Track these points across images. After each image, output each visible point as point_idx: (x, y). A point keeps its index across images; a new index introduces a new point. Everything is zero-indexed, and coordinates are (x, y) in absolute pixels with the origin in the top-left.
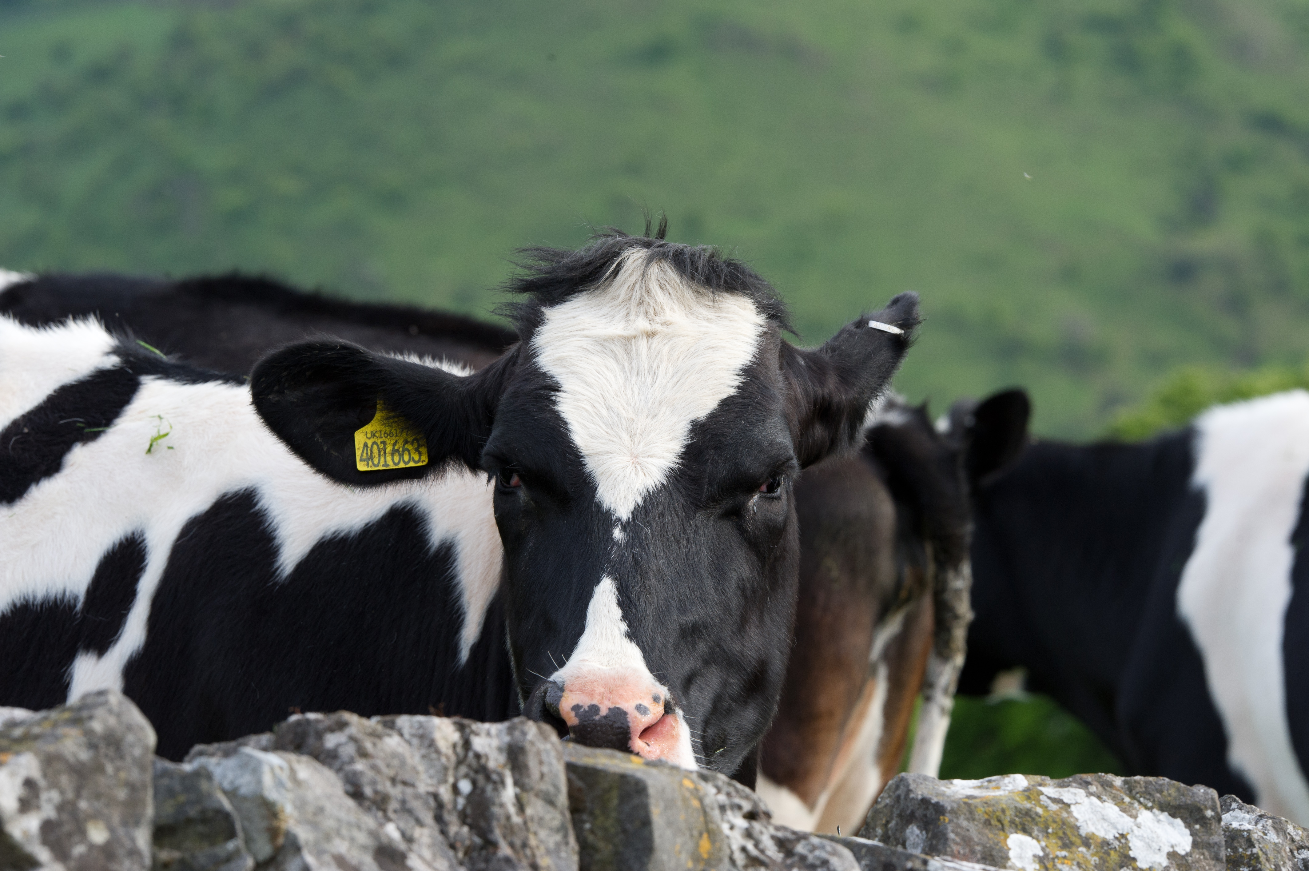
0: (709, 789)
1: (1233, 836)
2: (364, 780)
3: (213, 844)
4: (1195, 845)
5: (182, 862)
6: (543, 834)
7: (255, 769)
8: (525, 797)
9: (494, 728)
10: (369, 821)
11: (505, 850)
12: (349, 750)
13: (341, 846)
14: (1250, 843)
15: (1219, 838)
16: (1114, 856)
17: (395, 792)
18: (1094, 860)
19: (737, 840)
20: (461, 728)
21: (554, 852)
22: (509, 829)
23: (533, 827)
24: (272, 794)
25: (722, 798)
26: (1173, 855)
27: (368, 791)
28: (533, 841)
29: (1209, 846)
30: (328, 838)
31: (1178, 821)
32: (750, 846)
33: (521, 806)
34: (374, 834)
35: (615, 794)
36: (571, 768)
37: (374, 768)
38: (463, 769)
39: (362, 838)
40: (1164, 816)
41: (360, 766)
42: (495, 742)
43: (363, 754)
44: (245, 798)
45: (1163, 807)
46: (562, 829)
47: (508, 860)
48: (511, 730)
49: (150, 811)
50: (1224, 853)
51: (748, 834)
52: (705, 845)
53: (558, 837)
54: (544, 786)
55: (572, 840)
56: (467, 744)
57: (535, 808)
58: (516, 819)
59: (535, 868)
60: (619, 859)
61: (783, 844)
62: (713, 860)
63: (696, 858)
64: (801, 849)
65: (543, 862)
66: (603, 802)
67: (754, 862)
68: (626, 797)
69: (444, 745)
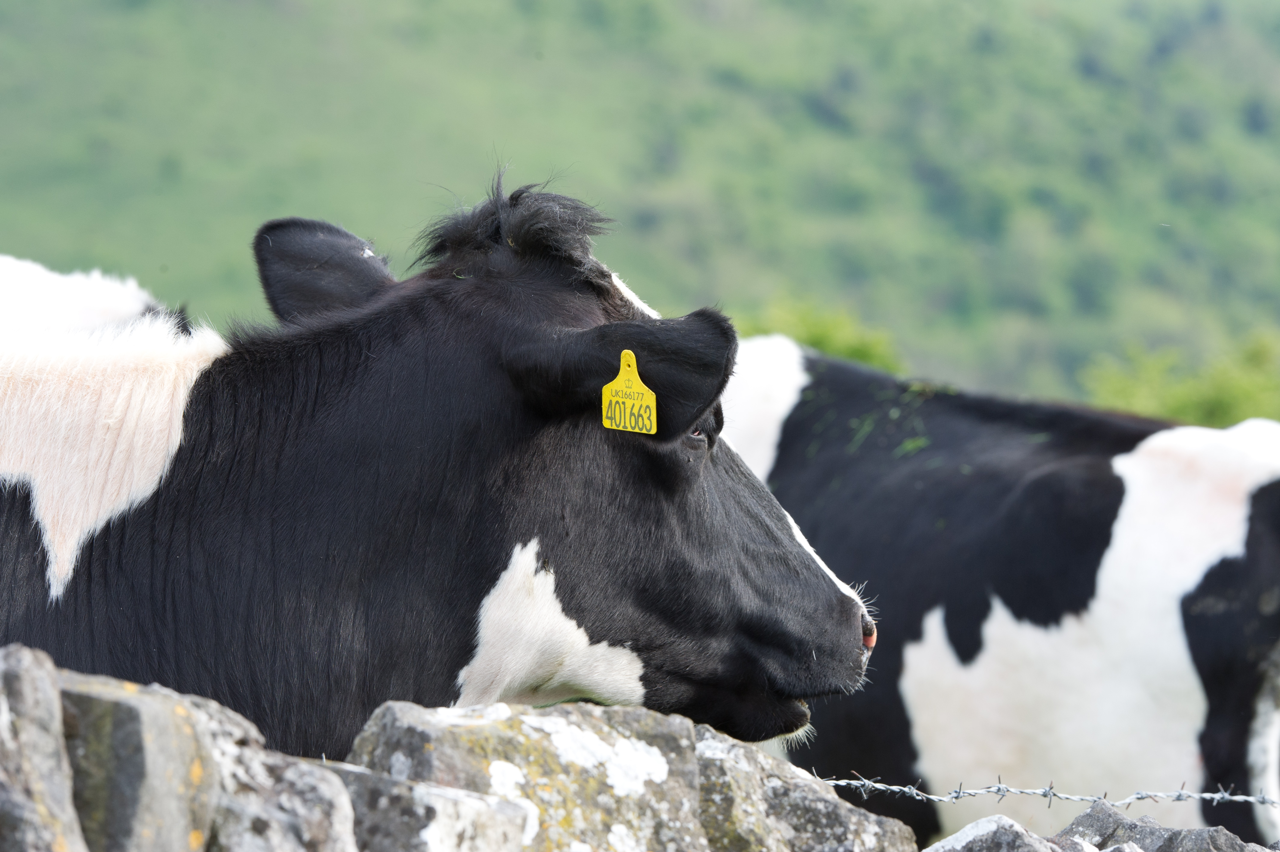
0: (201, 717)
4: (671, 773)
6: (37, 759)
8: (20, 722)
14: (722, 771)
15: (693, 766)
16: (593, 784)
18: (574, 787)
19: (227, 767)
21: (48, 777)
22: (4, 755)
23: (27, 752)
25: (214, 726)
26: (649, 783)
28: (26, 766)
29: (683, 774)
31: (655, 751)
32: (241, 772)
33: (15, 732)
35: (109, 720)
36: (66, 695)
40: (642, 745)
45: (640, 736)
46: (56, 755)
48: (6, 657)
50: (698, 781)
51: (239, 761)
52: (196, 771)
53: (51, 763)
54: (40, 713)
55: (66, 765)
57: (29, 734)
58: (11, 745)
59: (28, 792)
60: (111, 784)
61: (272, 771)
62: (203, 786)
63: (188, 783)
64: (290, 775)
65: (37, 786)
66: (96, 729)
67: (245, 788)
68: (119, 724)
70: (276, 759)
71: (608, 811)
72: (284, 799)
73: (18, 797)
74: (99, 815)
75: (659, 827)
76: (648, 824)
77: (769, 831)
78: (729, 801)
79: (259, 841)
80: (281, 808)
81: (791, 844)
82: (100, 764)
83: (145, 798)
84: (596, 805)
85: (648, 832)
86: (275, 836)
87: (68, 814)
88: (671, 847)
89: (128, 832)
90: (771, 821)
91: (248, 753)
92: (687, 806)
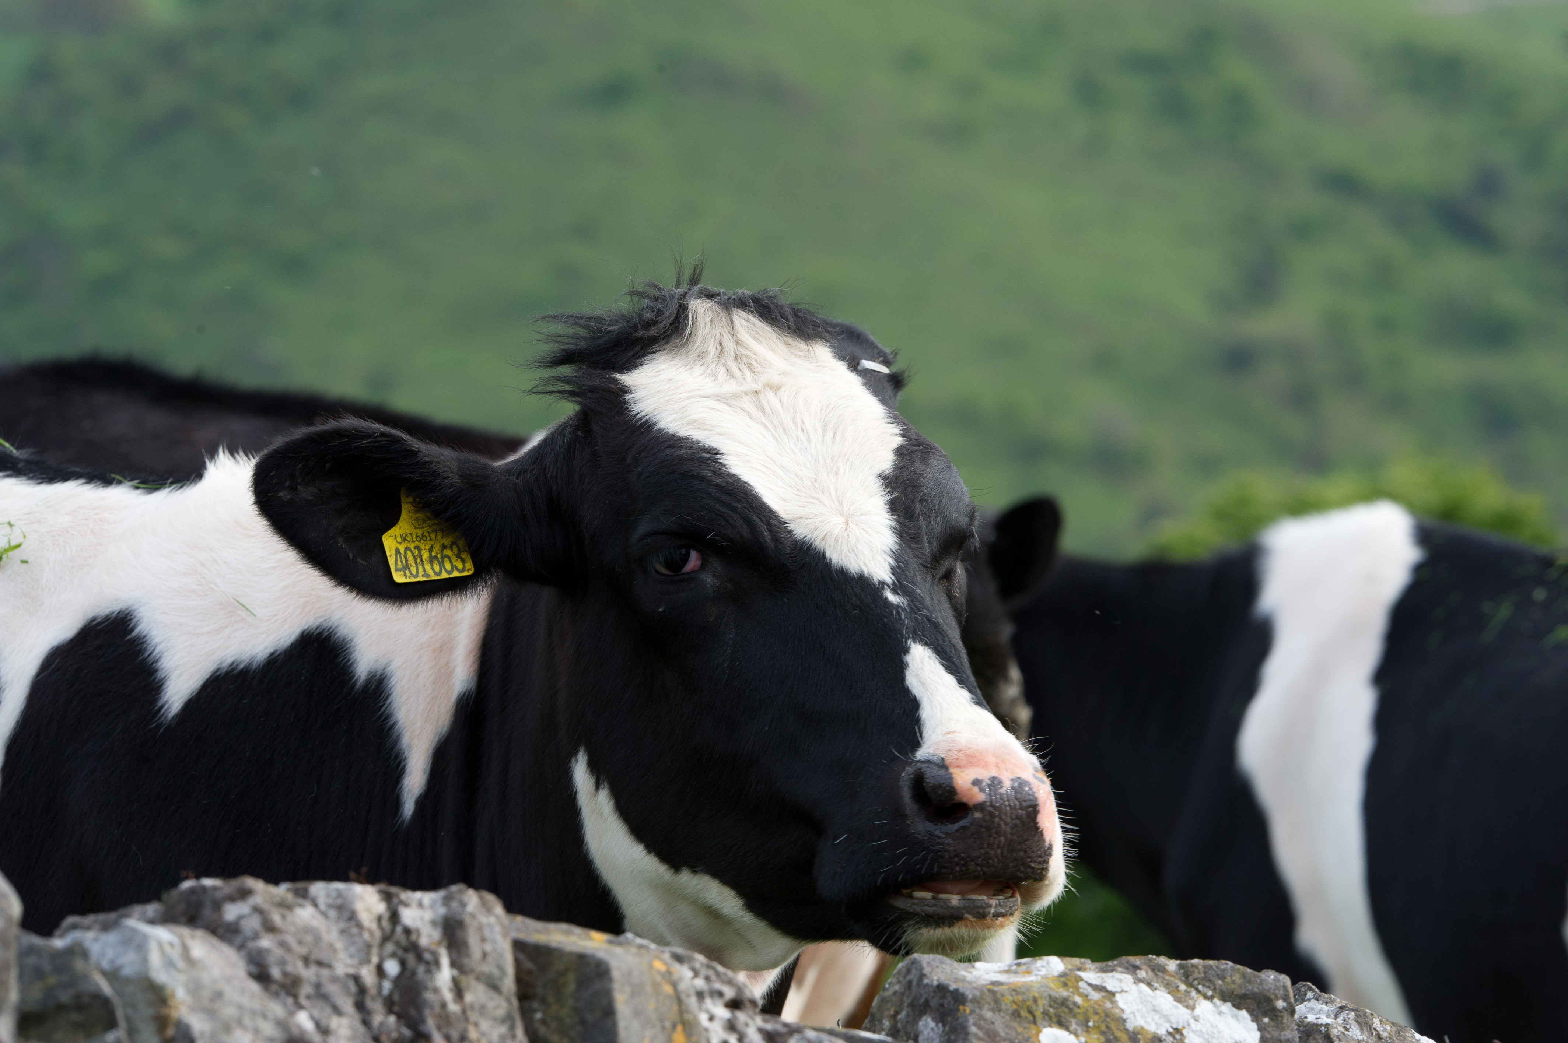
0: (684, 972)
1: (1308, 1031)
2: (271, 960)
3: (89, 1035)
4: (1264, 1041)
6: (485, 1025)
7: (141, 945)
8: (464, 980)
9: (427, 897)
10: (277, 1009)
12: (253, 923)
14: (1329, 1040)
15: (1291, 1034)
17: (308, 974)
19: (716, 1032)
20: (388, 897)
22: (445, 1020)
23: (473, 1016)
24: (160, 976)
25: (700, 983)
27: (276, 973)
30: (227, 1029)
31: (1244, 1013)
33: (459, 991)
34: (282, 1025)
35: (571, 977)
36: (519, 946)
37: (283, 944)
38: (390, 947)
39: (269, 1029)
40: (1227, 1007)
41: (266, 942)
42: (428, 915)
43: (270, 928)
44: (128, 981)
45: (1225, 997)
46: (508, 1019)
48: (447, 900)
49: (13, 996)
51: (731, 1026)
53: (503, 1029)
54: (486, 968)
55: (520, 1032)
56: (394, 917)
57: (476, 994)
58: (453, 1007)
61: (771, 1038)
66: (556, 987)
68: (583, 982)
69: (366, 918)
70: (776, 1024)
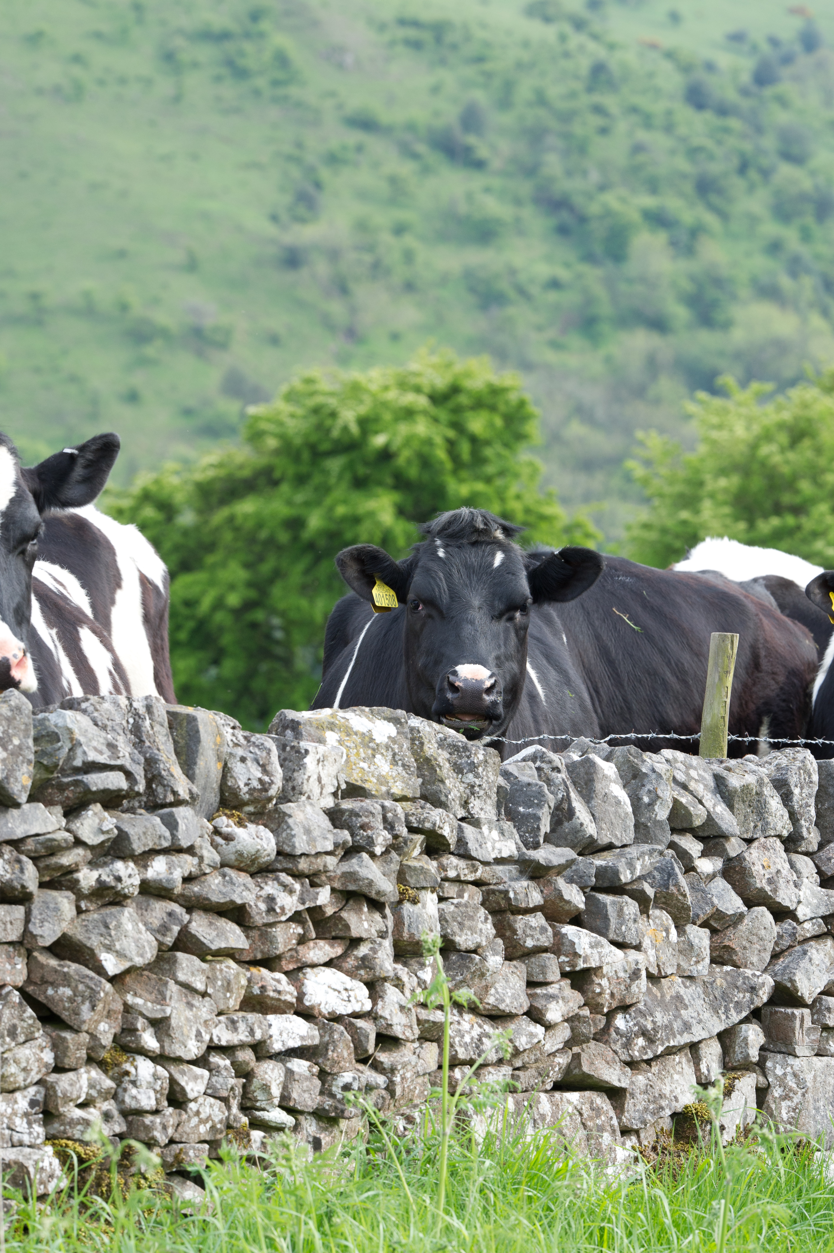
0: (217, 718)
1: (412, 729)
2: (98, 720)
3: (52, 744)
4: (398, 733)
5: (42, 750)
6: (160, 737)
7: (64, 717)
8: (153, 724)
10: (103, 734)
11: (147, 744)
12: (91, 709)
13: (95, 743)
14: (419, 732)
15: (407, 730)
16: (367, 739)
17: (109, 723)
18: (359, 740)
19: (229, 737)
21: (165, 744)
22: (149, 736)
23: (157, 735)
24: (70, 725)
25: (223, 722)
26: (389, 737)
27: (100, 723)
28: (157, 740)
29: (403, 733)
30: (90, 741)
31: (391, 724)
32: (234, 739)
33: (152, 728)
34: (106, 739)
35: (185, 721)
36: (168, 712)
37: (101, 715)
38: (130, 714)
39: (102, 740)
40: (385, 723)
41: (96, 714)
42: (141, 704)
43: (97, 710)
44: (61, 728)
45: (385, 719)
46: (167, 735)
47: (149, 747)
49: (32, 733)
50: (409, 736)
51: (233, 735)
52: (218, 739)
53: (166, 738)
54: (159, 720)
55: (171, 739)
56: (131, 705)
57: (157, 728)
58: (151, 732)
59: (159, 750)
60: (188, 745)
61: (246, 738)
62: (221, 745)
63: (216, 744)
64: (253, 739)
65: (161, 747)
66: (181, 725)
67: (236, 745)
68: (189, 722)
69: (123, 706)
70: (247, 733)
71: (374, 750)
72: (251, 748)
73: (156, 752)
74: (184, 757)
75: (394, 755)
76: (390, 753)
77: (440, 755)
78: (422, 744)
79: (243, 765)
80: (251, 752)
81: (449, 760)
82: (183, 738)
83: (201, 751)
84: (369, 747)
85: (390, 757)
86: (249, 763)
87: (174, 757)
88: (400, 763)
89: (195, 764)
90: (440, 751)
91: (236, 731)
92: (405, 746)
